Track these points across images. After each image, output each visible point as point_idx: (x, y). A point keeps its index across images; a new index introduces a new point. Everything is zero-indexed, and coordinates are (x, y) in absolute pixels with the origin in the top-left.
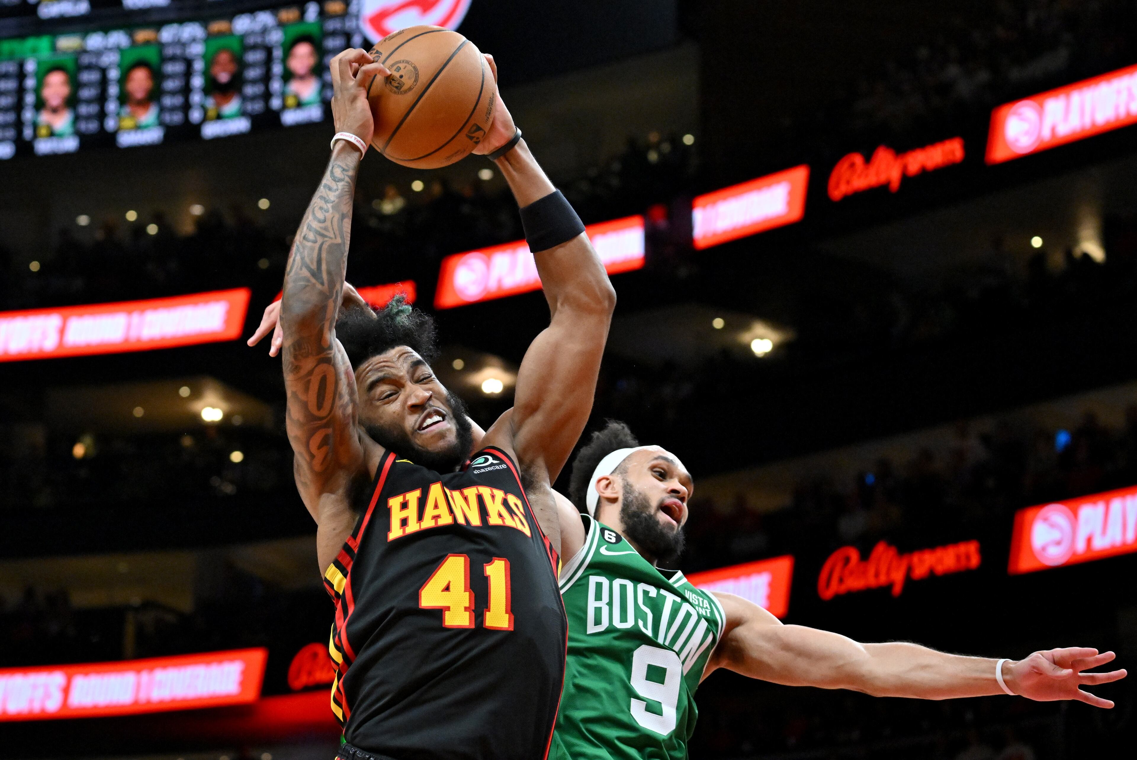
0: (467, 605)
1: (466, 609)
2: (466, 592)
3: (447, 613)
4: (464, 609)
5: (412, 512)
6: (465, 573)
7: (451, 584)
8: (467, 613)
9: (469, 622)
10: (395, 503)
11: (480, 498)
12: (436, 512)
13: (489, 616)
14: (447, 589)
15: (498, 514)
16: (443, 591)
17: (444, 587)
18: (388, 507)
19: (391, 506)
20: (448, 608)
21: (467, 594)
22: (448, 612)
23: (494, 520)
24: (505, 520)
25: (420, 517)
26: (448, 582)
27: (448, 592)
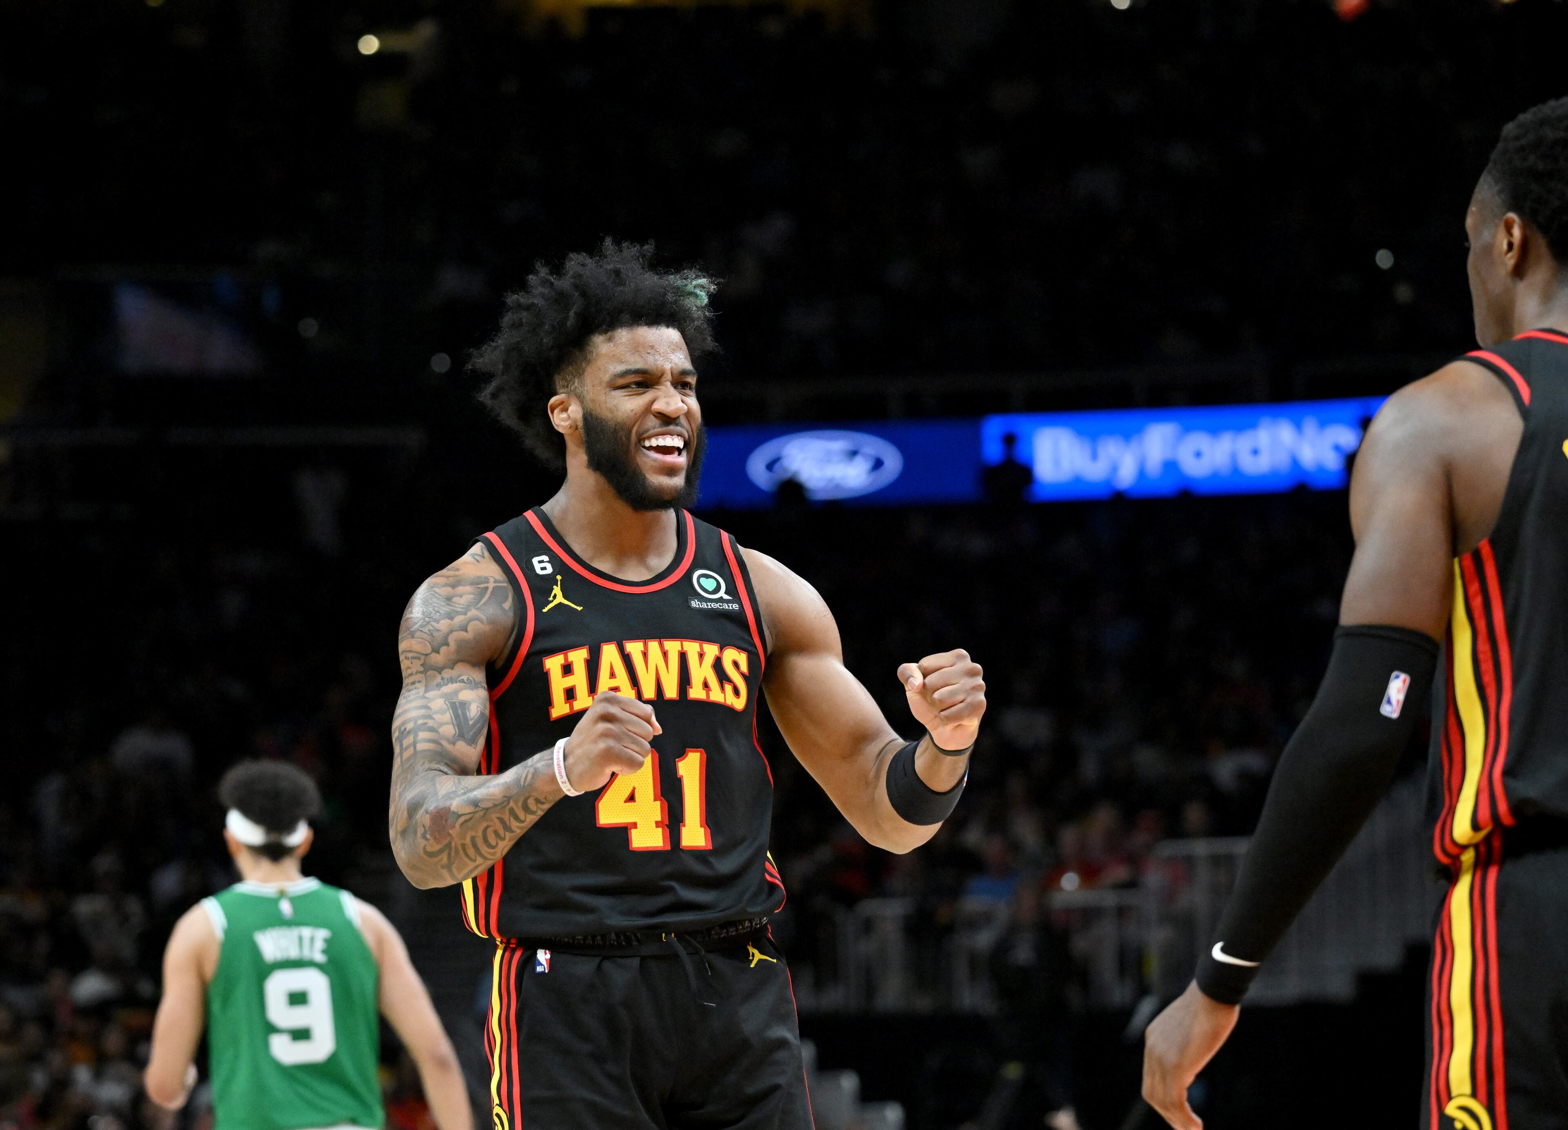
0: (659, 819)
1: (658, 824)
2: (656, 802)
3: (633, 831)
4: (655, 824)
5: (579, 679)
6: (653, 775)
7: (636, 791)
8: (660, 830)
9: (663, 842)
10: (553, 664)
11: (683, 657)
12: (614, 683)
13: (685, 831)
14: (631, 798)
15: (703, 684)
16: (626, 802)
17: (627, 796)
18: (545, 671)
19: (549, 669)
20: (635, 825)
21: (658, 803)
22: (635, 829)
23: (696, 693)
24: (710, 692)
25: (592, 688)
26: (632, 789)
27: (633, 803)
